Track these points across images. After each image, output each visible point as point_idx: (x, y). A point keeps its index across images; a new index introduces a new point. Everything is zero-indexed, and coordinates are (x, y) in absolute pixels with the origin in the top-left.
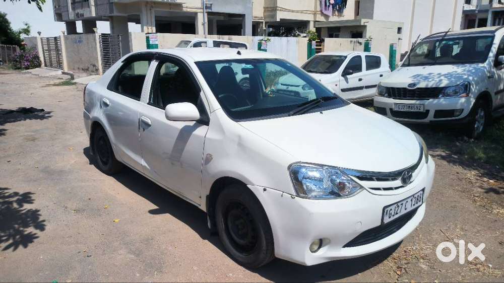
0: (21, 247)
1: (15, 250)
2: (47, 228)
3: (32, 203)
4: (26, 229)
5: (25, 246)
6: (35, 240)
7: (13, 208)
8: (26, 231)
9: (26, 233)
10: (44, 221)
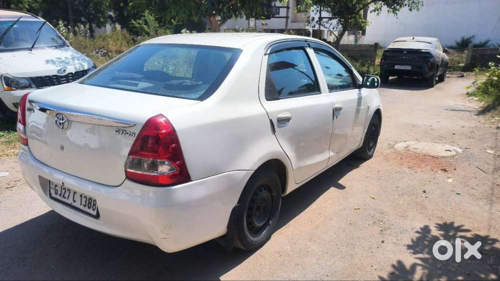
0: (456, 225)
1: (462, 226)
2: (422, 226)
3: (400, 262)
4: (438, 235)
5: (452, 223)
6: (441, 222)
7: (426, 271)
8: (440, 234)
9: (442, 232)
10: (417, 232)
